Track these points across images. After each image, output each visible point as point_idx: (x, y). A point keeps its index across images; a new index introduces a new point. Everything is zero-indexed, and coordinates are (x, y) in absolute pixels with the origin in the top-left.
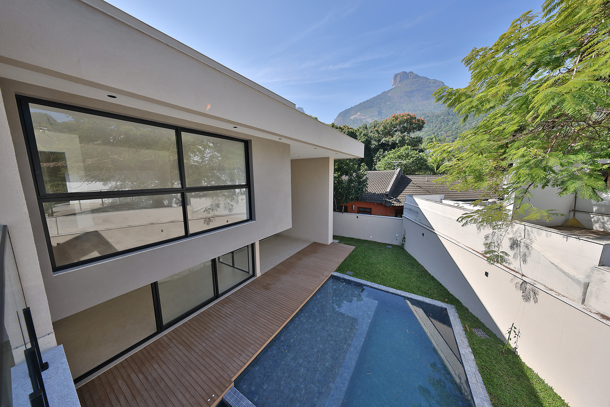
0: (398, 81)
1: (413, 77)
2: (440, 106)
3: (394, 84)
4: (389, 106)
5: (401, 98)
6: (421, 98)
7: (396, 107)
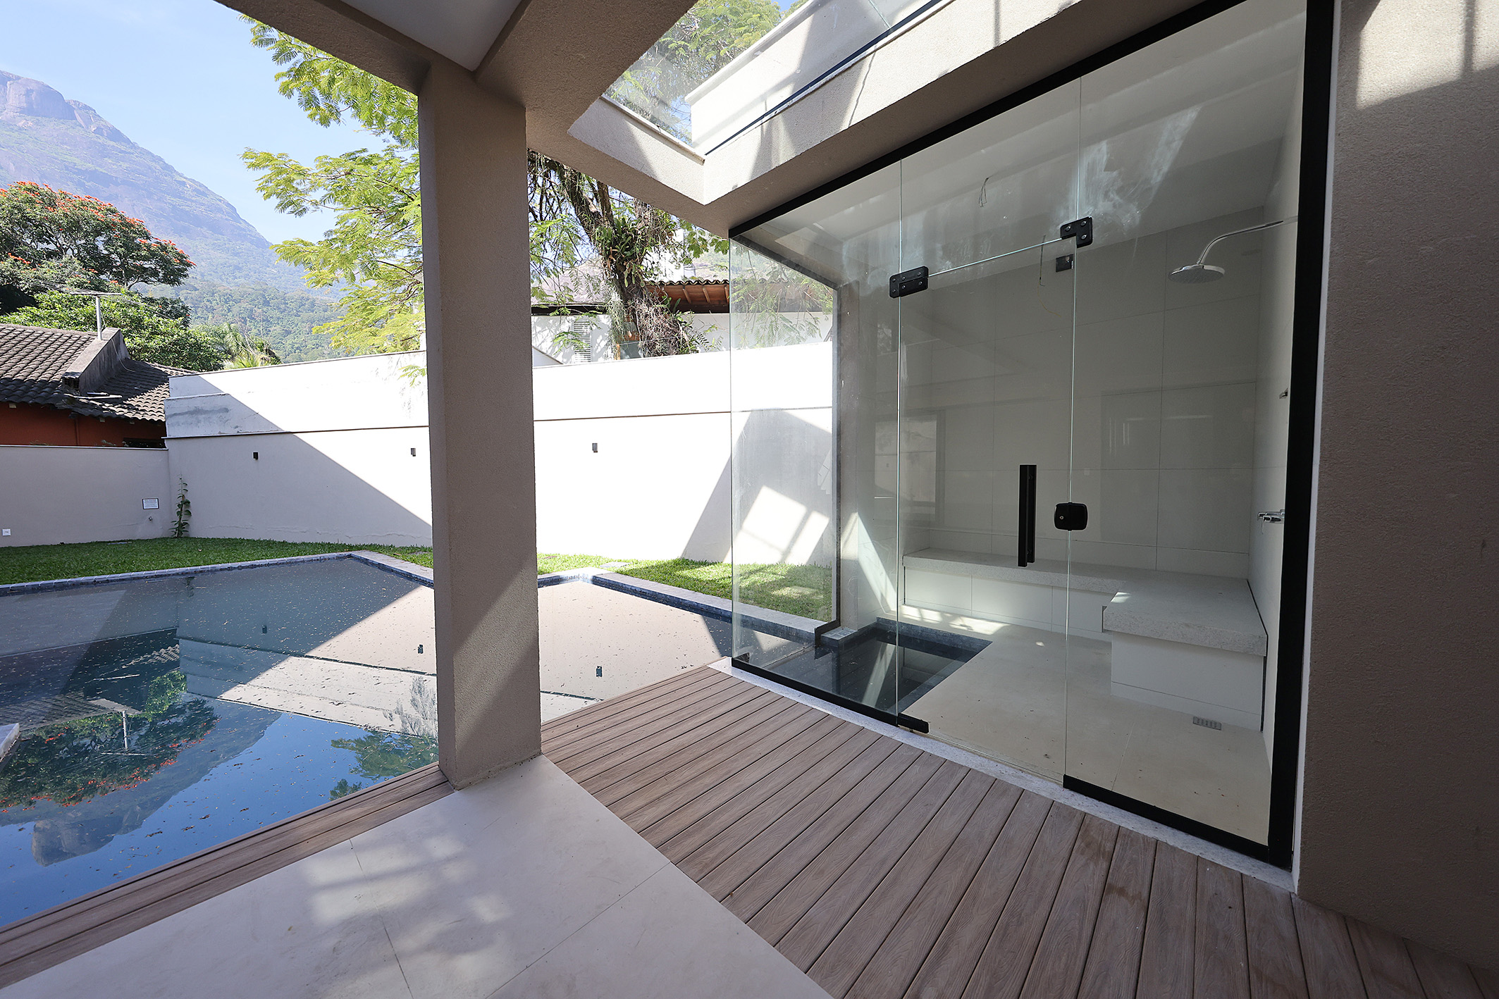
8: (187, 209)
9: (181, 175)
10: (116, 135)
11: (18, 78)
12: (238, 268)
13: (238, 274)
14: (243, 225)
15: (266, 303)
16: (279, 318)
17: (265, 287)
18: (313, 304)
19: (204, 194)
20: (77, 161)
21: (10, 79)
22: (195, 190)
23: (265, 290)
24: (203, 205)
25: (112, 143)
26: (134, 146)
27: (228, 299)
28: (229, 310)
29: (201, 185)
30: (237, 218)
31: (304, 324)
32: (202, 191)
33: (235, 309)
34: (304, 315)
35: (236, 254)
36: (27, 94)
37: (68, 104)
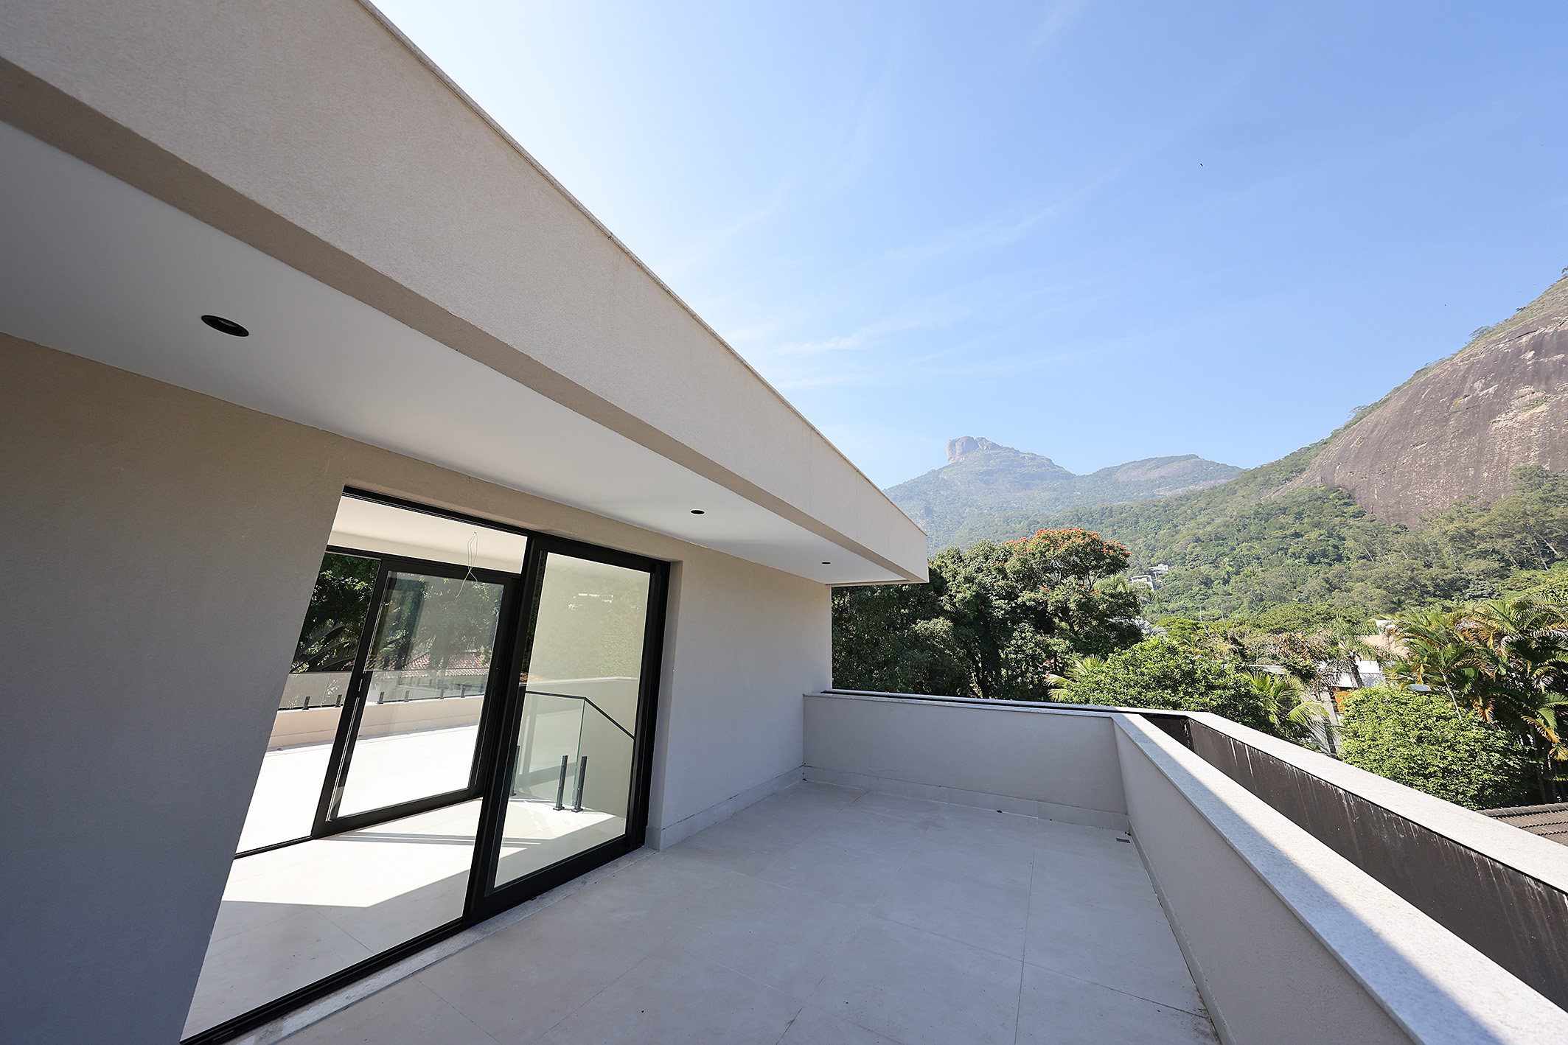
0: (958, 452)
1: (987, 447)
2: (1055, 502)
3: (951, 458)
4: (947, 498)
5: (969, 483)
6: (1011, 486)
7: (961, 500)
8: (1027, 472)
9: (1022, 453)
10: (994, 446)
11: (959, 439)
12: (1057, 499)
15: (1080, 520)
17: (1077, 508)
18: (1111, 511)
20: (981, 468)
21: (957, 441)
22: (1030, 458)
23: (1077, 511)
25: (994, 451)
26: (1000, 448)
29: (1033, 454)
30: (1053, 466)
31: (1108, 529)
32: (1033, 457)
34: (1108, 521)
36: (962, 445)
37: (976, 442)
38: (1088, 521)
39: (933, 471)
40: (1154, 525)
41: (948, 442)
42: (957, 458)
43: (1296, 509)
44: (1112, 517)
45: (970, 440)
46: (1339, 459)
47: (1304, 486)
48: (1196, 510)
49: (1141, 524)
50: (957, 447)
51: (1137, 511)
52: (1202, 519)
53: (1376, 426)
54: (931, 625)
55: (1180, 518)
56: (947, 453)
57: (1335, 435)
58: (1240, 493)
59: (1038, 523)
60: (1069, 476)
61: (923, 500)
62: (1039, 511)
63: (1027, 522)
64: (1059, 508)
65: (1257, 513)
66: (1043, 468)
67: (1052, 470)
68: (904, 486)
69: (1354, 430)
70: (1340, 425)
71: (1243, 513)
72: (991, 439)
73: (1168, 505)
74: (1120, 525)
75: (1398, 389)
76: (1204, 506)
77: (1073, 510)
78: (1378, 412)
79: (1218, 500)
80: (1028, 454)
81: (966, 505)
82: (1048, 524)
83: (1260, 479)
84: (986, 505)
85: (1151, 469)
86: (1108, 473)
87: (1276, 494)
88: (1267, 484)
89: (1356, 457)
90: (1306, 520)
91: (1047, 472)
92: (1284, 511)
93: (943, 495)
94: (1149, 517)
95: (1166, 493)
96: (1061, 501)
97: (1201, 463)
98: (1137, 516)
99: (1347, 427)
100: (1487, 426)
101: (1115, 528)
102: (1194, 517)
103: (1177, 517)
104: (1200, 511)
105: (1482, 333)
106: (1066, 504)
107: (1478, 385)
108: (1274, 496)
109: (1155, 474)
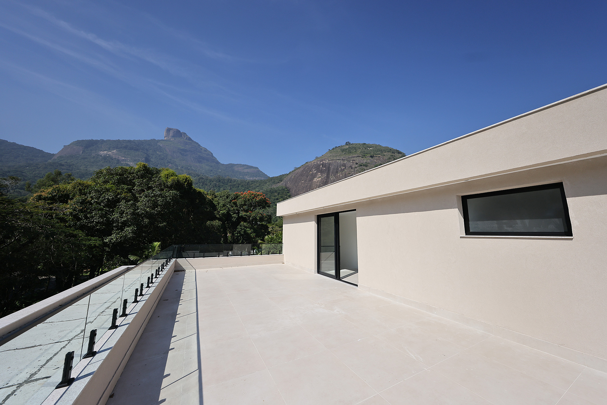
0: (171, 135)
1: (186, 138)
3: (166, 137)
4: (160, 156)
5: (174, 152)
6: (193, 160)
7: (167, 159)
8: (202, 155)
9: (202, 147)
10: (190, 139)
11: (173, 129)
12: (212, 171)
13: (211, 172)
14: (214, 158)
15: (220, 181)
16: (222, 186)
17: (219, 176)
18: (231, 180)
19: (206, 151)
20: (181, 147)
21: (171, 129)
22: (204, 150)
23: (219, 177)
24: (205, 154)
25: (189, 141)
26: (193, 141)
27: (211, 181)
28: (211, 184)
29: (206, 149)
30: (213, 156)
31: (229, 187)
32: (206, 150)
33: (212, 184)
35: (211, 167)
36: (174, 133)
37: (181, 133)
38: (222, 182)
39: (155, 140)
40: (243, 189)
41: (166, 128)
42: (170, 138)
43: (278, 192)
44: (231, 183)
45: (178, 132)
46: (289, 180)
47: (281, 185)
48: (256, 186)
49: (240, 187)
50: (171, 132)
51: (239, 182)
52: (257, 190)
53: (297, 173)
54: (212, 223)
55: (251, 188)
56: (165, 133)
57: (290, 173)
58: (268, 184)
59: (203, 179)
60: (218, 163)
61: (145, 153)
62: (203, 174)
63: (198, 178)
64: (212, 174)
65: (270, 191)
66: (209, 156)
67: (212, 158)
68: (134, 141)
69: (293, 173)
70: (291, 171)
71: (267, 190)
72: (189, 135)
73: (249, 183)
74: (233, 186)
75: (303, 165)
76: (258, 185)
77: (218, 177)
78: (298, 170)
79: (262, 184)
80: (204, 148)
81: (169, 162)
82: (207, 180)
83: (273, 181)
84: (180, 165)
85: (245, 169)
86: (231, 166)
87: (275, 186)
88: (274, 183)
89: (292, 180)
90: (280, 195)
91: (210, 158)
92: (276, 191)
93: (158, 154)
94: (243, 186)
95: (248, 178)
96: (213, 172)
97: (259, 171)
98: (239, 184)
99: (292, 172)
100: (313, 180)
101: (231, 187)
102: (255, 189)
103: (250, 187)
104: (257, 187)
105: (317, 158)
106: (215, 173)
107: (314, 170)
108: (274, 186)
109: (246, 171)
